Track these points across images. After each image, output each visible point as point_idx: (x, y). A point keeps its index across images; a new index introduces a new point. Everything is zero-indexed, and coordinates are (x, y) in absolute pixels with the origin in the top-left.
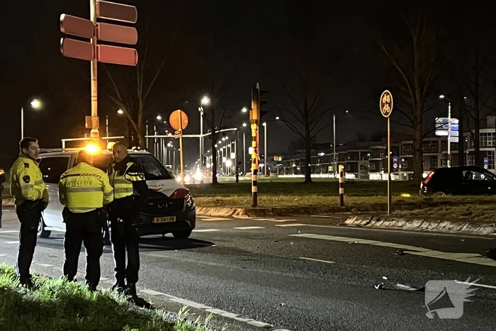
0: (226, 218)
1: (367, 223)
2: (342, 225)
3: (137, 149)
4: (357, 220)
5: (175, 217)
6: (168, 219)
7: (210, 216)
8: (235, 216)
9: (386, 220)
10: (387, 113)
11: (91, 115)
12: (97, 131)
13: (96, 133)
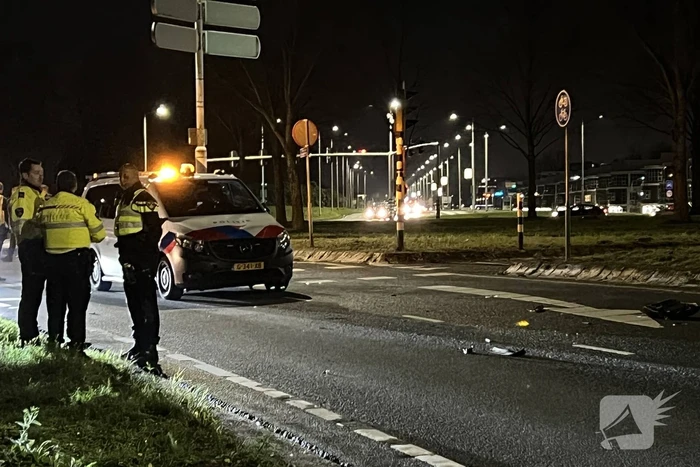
0: (358, 265)
1: (534, 272)
2: (502, 274)
3: (219, 173)
4: (521, 267)
5: (262, 263)
6: (253, 266)
7: (340, 263)
8: (370, 263)
9: (557, 268)
10: (563, 122)
11: (195, 126)
12: (204, 148)
13: (202, 152)
